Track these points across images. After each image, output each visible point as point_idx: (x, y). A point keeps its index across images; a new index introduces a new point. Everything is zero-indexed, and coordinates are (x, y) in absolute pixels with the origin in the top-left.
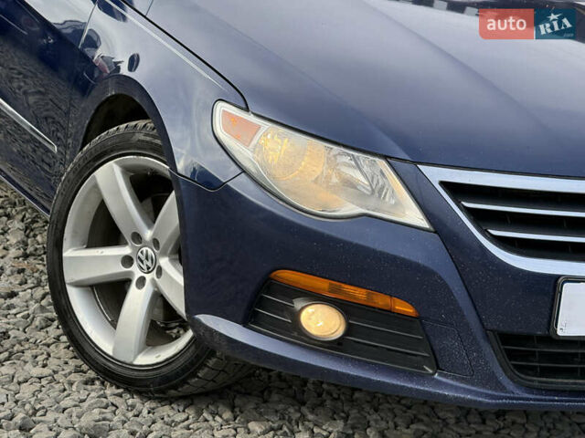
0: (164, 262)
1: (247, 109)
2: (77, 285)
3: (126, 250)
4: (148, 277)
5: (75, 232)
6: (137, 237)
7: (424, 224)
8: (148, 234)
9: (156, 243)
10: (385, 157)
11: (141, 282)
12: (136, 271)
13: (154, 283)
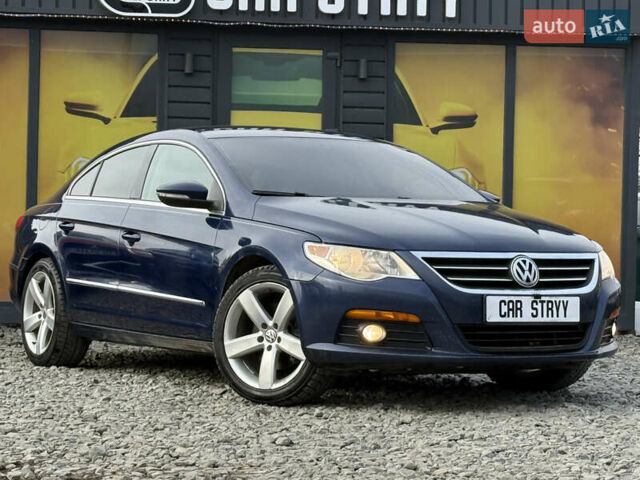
0: (281, 334)
1: (321, 242)
2: (234, 357)
3: (260, 334)
4: (273, 345)
5: (230, 332)
6: (265, 326)
7: (417, 278)
8: (270, 323)
9: (275, 326)
10: (394, 251)
11: (270, 348)
12: (266, 344)
13: (277, 346)
